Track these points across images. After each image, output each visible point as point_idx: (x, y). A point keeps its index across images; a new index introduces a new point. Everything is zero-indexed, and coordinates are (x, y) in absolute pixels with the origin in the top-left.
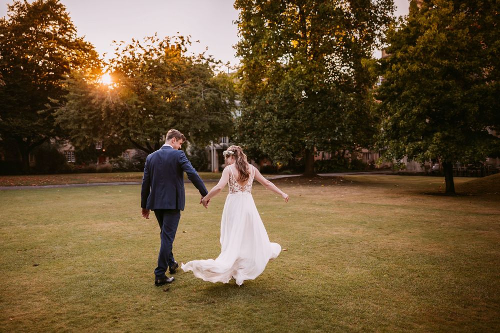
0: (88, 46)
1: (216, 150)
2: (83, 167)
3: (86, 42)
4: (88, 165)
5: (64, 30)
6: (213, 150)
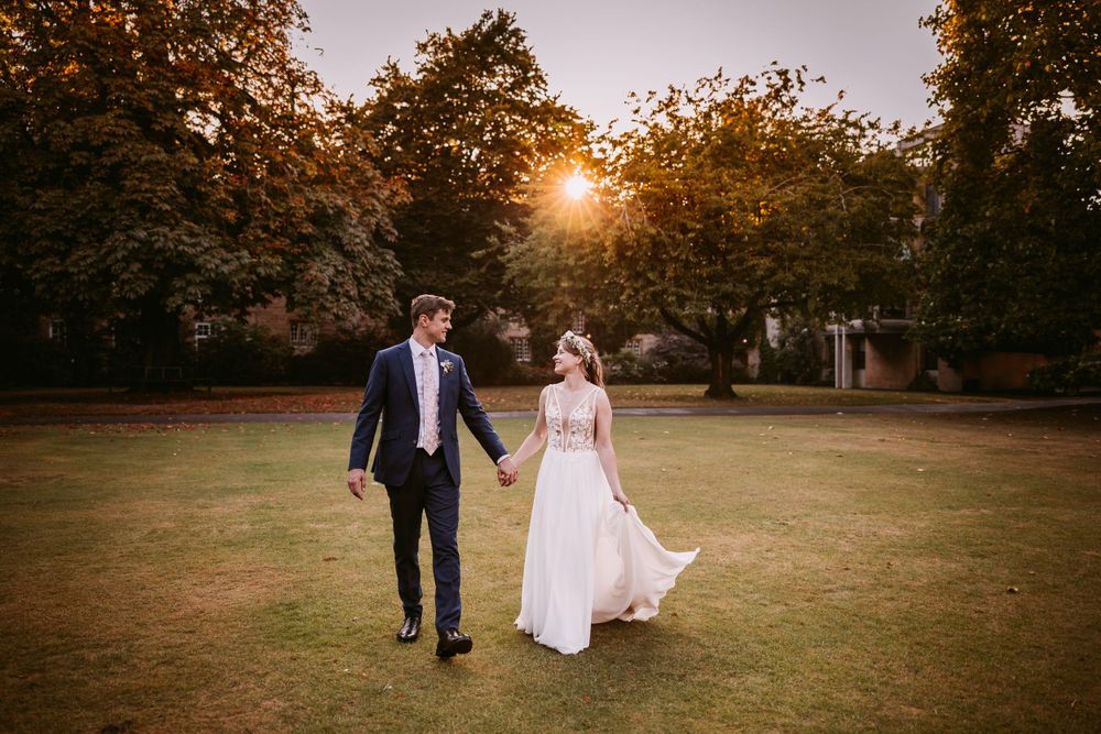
0: (568, 113)
6: (840, 336)
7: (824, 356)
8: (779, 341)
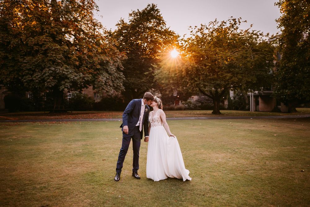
0: (172, 33)
2: (167, 107)
3: (171, 31)
4: (170, 105)
5: (159, 24)
6: (252, 96)
7: (247, 102)
8: (234, 98)
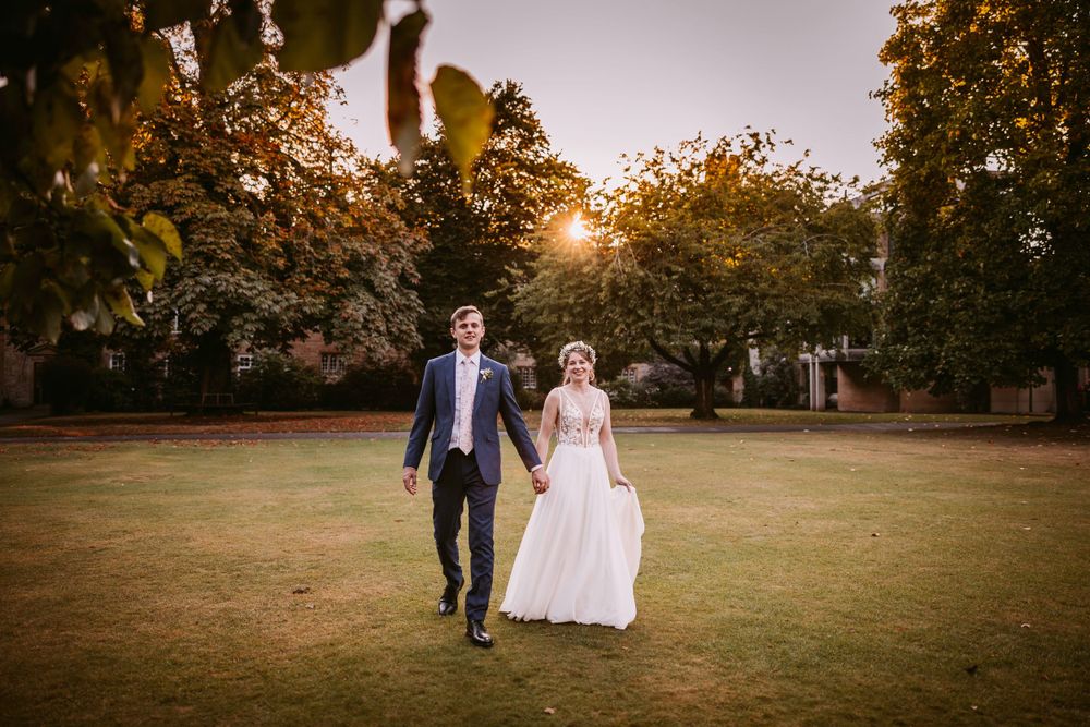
0: (568, 168)
1: (820, 364)
3: (564, 163)
5: (527, 142)
6: (814, 364)
7: (801, 383)
8: (761, 369)
